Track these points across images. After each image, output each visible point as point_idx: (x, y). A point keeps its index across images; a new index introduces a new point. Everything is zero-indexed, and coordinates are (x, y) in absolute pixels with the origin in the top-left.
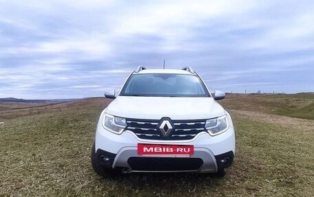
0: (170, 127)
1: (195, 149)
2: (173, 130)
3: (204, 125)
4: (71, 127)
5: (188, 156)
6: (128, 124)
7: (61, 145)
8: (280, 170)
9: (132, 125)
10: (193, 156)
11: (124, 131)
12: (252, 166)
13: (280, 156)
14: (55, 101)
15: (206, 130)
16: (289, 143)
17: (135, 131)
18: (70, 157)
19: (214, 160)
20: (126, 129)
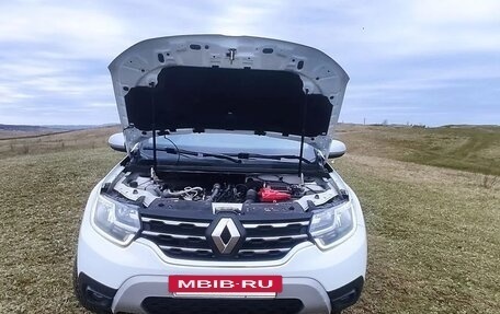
0: (235, 233)
1: (285, 281)
2: (242, 239)
3: (307, 227)
4: (62, 190)
5: (272, 295)
6: (143, 223)
7: (34, 230)
8: (441, 293)
9: (153, 226)
10: (282, 296)
11: (134, 239)
12: (391, 285)
13: (438, 261)
14: (55, 128)
15: (310, 239)
16: (447, 228)
17: (158, 241)
18: (44, 259)
19: (327, 300)
20: (139, 235)
